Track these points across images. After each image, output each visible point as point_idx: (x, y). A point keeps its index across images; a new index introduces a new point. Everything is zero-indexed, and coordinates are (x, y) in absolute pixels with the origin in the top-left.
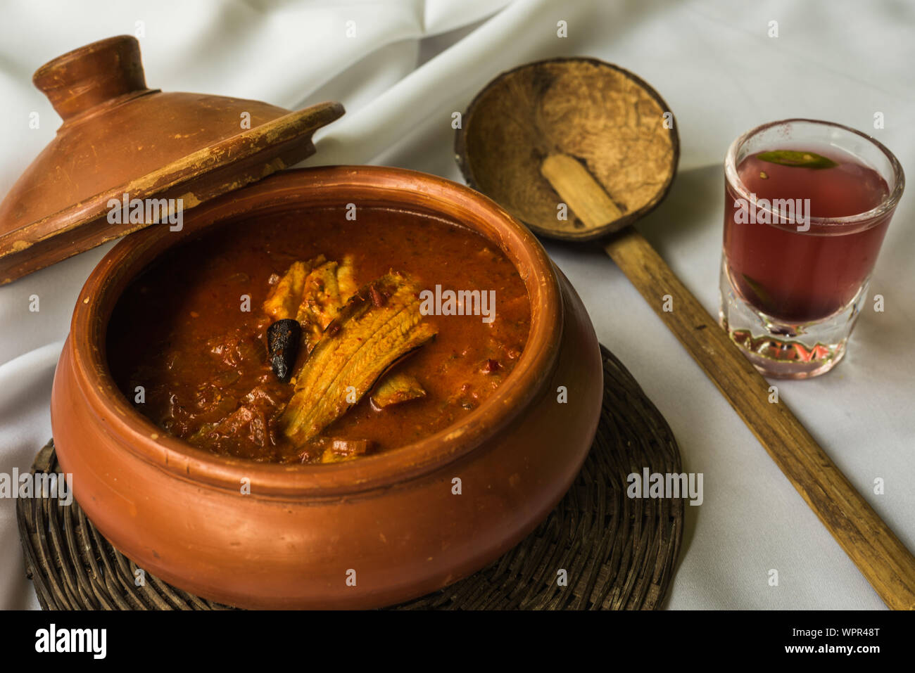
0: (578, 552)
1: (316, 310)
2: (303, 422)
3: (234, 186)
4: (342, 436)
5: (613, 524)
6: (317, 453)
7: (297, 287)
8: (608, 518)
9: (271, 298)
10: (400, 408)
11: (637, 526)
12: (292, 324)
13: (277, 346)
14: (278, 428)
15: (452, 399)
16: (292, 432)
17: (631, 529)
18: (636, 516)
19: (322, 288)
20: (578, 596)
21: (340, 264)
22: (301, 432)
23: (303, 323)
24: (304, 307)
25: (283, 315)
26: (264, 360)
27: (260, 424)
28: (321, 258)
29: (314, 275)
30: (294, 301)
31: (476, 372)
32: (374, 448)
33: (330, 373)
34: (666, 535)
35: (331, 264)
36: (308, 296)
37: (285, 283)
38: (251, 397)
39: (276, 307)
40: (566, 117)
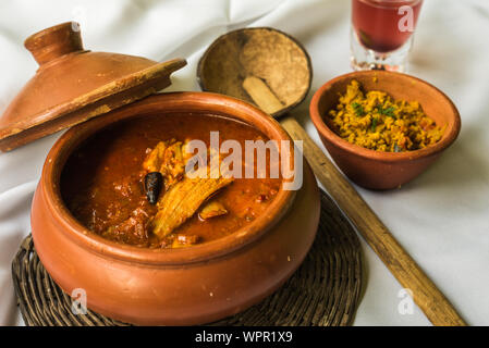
0: (306, 297)
1: (170, 167)
2: (163, 227)
3: (128, 101)
4: (184, 234)
5: (325, 281)
6: (170, 242)
7: (161, 155)
8: (321, 279)
9: (147, 161)
10: (213, 219)
11: (337, 283)
12: (158, 175)
13: (149, 186)
14: (150, 229)
15: (241, 215)
16: (157, 231)
17: (334, 284)
18: (337, 278)
19: (174, 156)
20: (306, 319)
21: (184, 143)
22: (161, 231)
23: (163, 174)
24: (164, 166)
25: (153, 170)
26: (143, 194)
27: (140, 227)
28: (173, 140)
29: (170, 149)
30: (159, 162)
31: (254, 201)
32: (200, 240)
33: (178, 200)
34: (352, 287)
35: (179, 143)
36: (166, 160)
37: (154, 153)
38: (136, 212)
39: (150, 165)
40: (255, 58)
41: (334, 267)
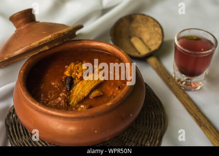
0: (139, 132)
1: (77, 74)
2: (73, 101)
3: (57, 44)
4: (83, 104)
5: (148, 125)
6: (77, 108)
7: (72, 68)
8: (146, 124)
9: (66, 71)
10: (96, 97)
11: (153, 126)
12: (71, 77)
13: (67, 82)
14: (68, 102)
15: (109, 96)
16: (71, 103)
17: (152, 127)
18: (153, 124)
19: (78, 69)
20: (139, 142)
21: (82, 63)
22: (73, 103)
23: (73, 77)
24: (74, 73)
25: (69, 75)
26: (64, 86)
27: (63, 101)
28: (78, 62)
29: (76, 66)
30: (71, 72)
31: (115, 89)
32: (90, 107)
33: (80, 89)
34: (160, 129)
35: (80, 63)
36: (75, 71)
37: (69, 67)
38: (61, 95)
39: (67, 73)
40: (137, 28)
41: (152, 118)
